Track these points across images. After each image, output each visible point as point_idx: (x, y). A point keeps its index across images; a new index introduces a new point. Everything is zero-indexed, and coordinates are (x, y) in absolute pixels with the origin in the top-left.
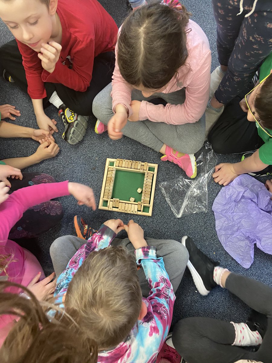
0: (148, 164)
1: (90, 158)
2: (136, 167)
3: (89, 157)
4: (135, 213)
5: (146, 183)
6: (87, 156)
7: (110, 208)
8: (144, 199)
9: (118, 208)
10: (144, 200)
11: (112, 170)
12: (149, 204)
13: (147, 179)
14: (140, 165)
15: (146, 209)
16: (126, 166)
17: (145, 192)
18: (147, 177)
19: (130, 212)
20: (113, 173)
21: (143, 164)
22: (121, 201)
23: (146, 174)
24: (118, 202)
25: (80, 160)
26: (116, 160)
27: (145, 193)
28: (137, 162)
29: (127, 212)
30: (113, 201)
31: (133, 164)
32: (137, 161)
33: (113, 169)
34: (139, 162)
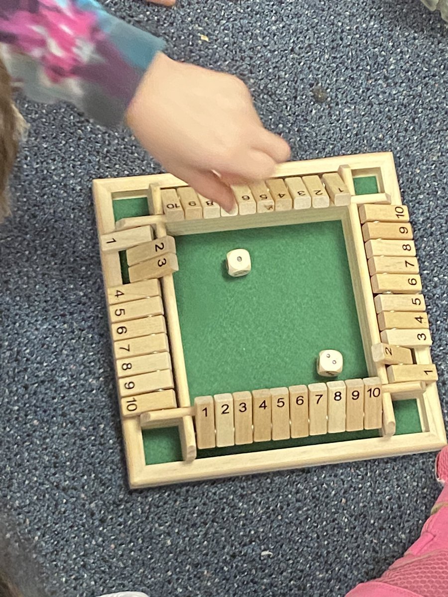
0: (434, 385)
1: (380, 67)
2: (388, 319)
3: (380, 59)
4: (121, 382)
5: (314, 399)
6: (385, 49)
7: (115, 236)
8: (220, 410)
9: (126, 281)
10: (210, 411)
11: (334, 189)
12: (202, 454)
13: (338, 395)
14: (409, 338)
15: (163, 446)
16: (379, 264)
17: (263, 405)
18: (356, 396)
19: (118, 353)
20: (316, 197)
21: (424, 357)
22: (169, 283)
23: (369, 382)
24: (159, 272)
25: (353, 15)
26: (397, 200)
27: (257, 404)
28: (419, 319)
29: (115, 336)
30: (158, 242)
31: (404, 302)
32: (425, 320)
33: (338, 194)
34: (428, 333)
